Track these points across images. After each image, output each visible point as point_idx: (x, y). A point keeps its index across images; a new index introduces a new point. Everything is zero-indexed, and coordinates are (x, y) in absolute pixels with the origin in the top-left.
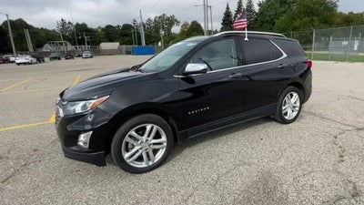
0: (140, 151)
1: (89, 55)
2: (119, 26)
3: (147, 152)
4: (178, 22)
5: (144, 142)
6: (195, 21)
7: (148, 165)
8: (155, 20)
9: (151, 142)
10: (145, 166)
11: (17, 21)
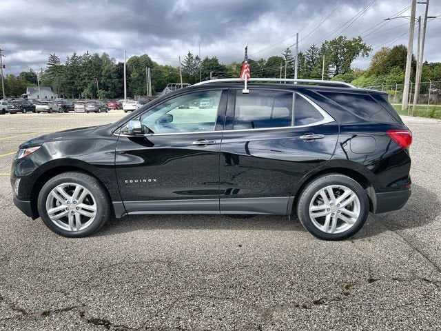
0: (67, 211)
2: (262, 61)
3: (74, 216)
4: (367, 50)
5: (71, 202)
6: (401, 46)
7: (72, 229)
8: (324, 49)
9: (79, 205)
10: (70, 230)
11: (141, 57)
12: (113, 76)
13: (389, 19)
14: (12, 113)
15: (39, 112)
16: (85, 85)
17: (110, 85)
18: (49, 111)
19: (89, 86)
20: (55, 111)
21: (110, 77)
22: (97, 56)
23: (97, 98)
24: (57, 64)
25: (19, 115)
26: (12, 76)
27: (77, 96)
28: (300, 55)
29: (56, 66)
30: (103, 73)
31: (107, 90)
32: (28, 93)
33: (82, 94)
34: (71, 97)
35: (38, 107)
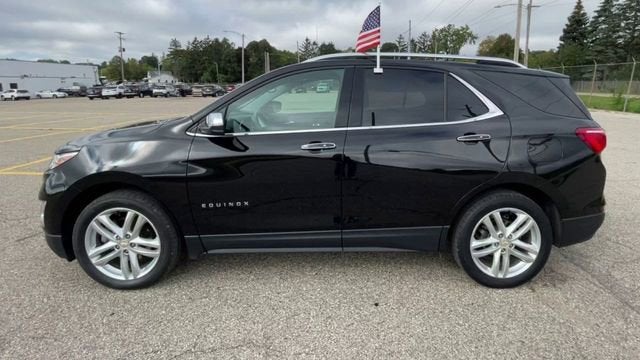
0: (117, 251)
1: (325, 88)
3: (128, 256)
4: (474, 38)
5: (122, 237)
6: (506, 35)
7: (126, 278)
8: (434, 36)
9: (134, 241)
10: (122, 278)
11: (261, 42)
12: (232, 60)
13: (499, 7)
14: (128, 97)
15: (156, 96)
16: (205, 69)
17: (230, 69)
18: (166, 96)
19: (209, 70)
20: (171, 96)
21: (229, 61)
22: (217, 40)
23: (216, 82)
24: (178, 48)
25: (136, 99)
26: (134, 60)
27: (196, 81)
28: (412, 41)
29: (177, 51)
30: (223, 57)
31: (226, 74)
32: (149, 77)
33: (202, 78)
34: (191, 81)
35: (155, 91)
